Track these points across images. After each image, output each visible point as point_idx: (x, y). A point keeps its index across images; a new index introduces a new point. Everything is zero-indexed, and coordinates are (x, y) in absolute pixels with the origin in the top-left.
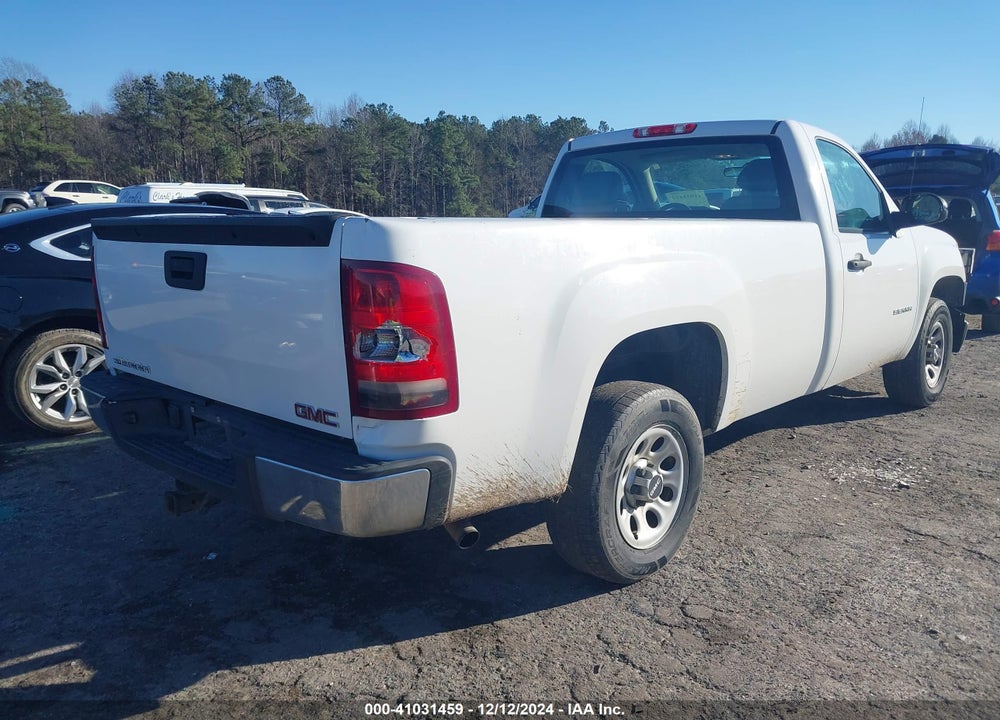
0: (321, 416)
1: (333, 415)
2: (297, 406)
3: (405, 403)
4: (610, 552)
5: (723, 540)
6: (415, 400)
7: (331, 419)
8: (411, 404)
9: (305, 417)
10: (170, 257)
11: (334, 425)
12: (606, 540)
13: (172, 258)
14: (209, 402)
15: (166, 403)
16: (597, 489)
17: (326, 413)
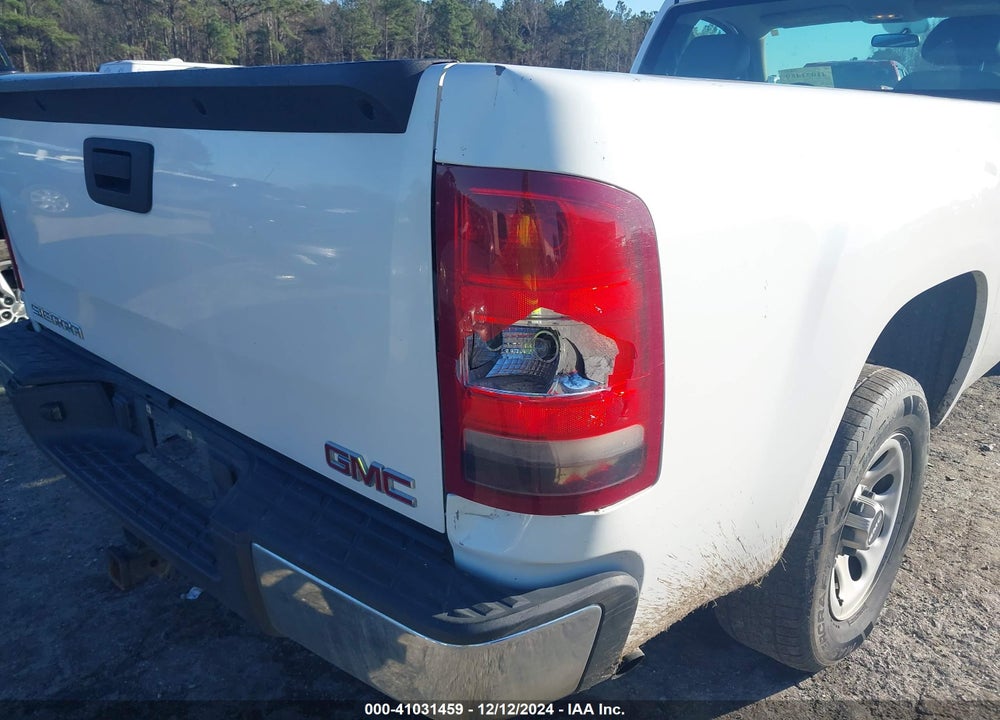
0: (378, 476)
1: (406, 483)
2: (329, 448)
3: (562, 481)
4: (817, 640)
5: (928, 578)
6: (583, 473)
7: (398, 487)
8: (575, 483)
9: (346, 472)
10: (94, 150)
11: (408, 501)
12: (817, 624)
13: (97, 150)
14: (173, 402)
15: (109, 389)
16: (817, 555)
17: (387, 475)
